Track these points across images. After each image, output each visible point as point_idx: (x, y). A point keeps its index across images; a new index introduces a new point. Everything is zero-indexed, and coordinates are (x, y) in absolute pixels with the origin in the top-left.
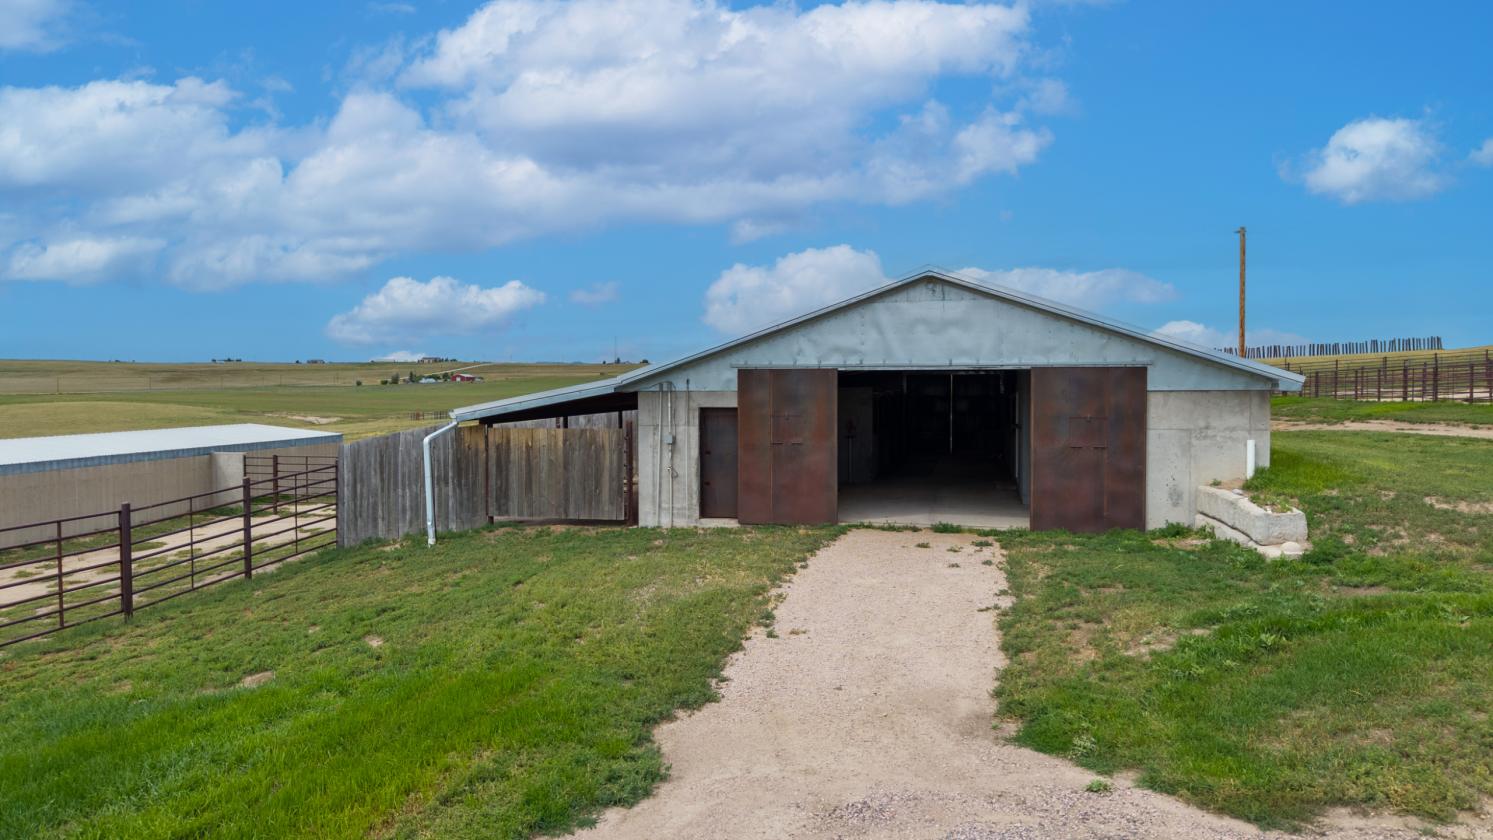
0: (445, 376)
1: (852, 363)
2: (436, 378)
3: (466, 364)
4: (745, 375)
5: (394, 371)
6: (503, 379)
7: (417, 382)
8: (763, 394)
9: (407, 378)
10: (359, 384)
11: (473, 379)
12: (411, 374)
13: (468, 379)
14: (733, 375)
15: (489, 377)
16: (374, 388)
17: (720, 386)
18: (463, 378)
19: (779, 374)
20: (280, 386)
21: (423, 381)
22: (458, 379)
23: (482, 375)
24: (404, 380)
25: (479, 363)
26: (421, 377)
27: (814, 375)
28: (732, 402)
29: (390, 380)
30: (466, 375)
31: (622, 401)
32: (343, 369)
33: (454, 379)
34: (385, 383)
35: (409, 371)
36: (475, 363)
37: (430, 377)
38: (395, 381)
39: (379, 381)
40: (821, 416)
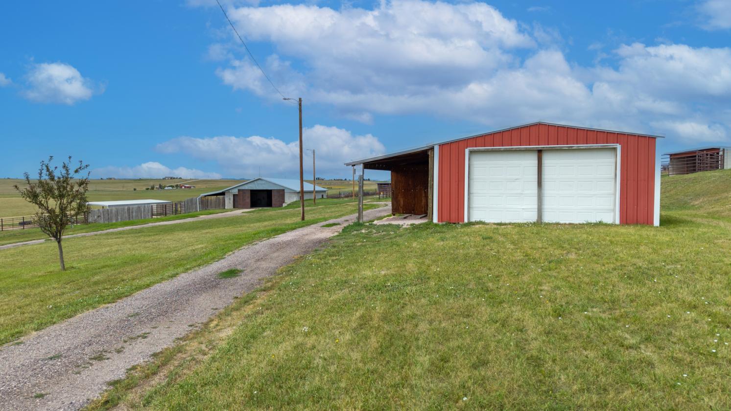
0: (177, 186)
1: (252, 189)
2: (173, 187)
3: (186, 180)
4: (239, 190)
5: (152, 184)
6: (205, 187)
7: (164, 189)
8: (241, 192)
9: (158, 187)
10: (135, 189)
11: (190, 187)
12: (160, 185)
13: (188, 187)
14: (237, 190)
15: (198, 186)
16: (143, 191)
17: (236, 191)
18: (185, 187)
19: (243, 190)
20: (96, 190)
21: (166, 188)
22: (183, 187)
23: (194, 185)
24: (157, 188)
25: (193, 179)
26: (165, 187)
27: (247, 190)
28: (237, 193)
29: (150, 188)
30: (187, 186)
31: (223, 194)
32: (125, 183)
33: (181, 187)
34: (148, 189)
35: (158, 183)
36: (191, 179)
37: (169, 186)
38: (153, 188)
39: (144, 188)
40: (248, 195)
